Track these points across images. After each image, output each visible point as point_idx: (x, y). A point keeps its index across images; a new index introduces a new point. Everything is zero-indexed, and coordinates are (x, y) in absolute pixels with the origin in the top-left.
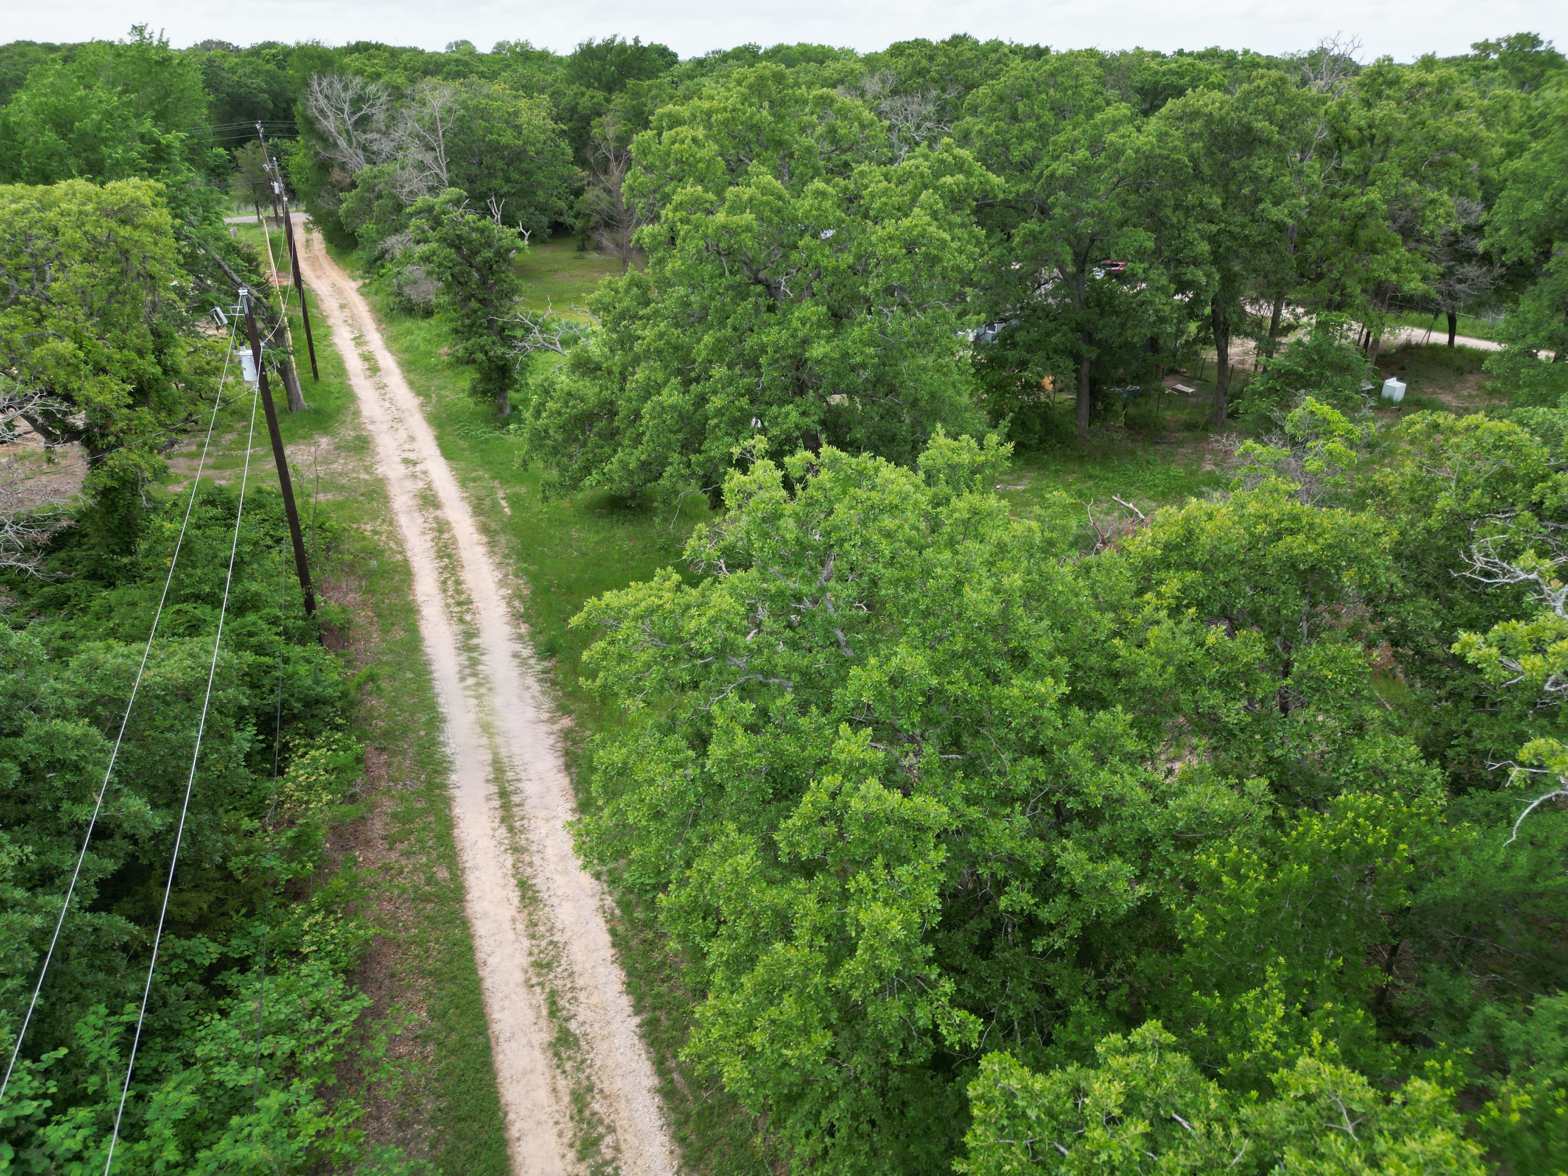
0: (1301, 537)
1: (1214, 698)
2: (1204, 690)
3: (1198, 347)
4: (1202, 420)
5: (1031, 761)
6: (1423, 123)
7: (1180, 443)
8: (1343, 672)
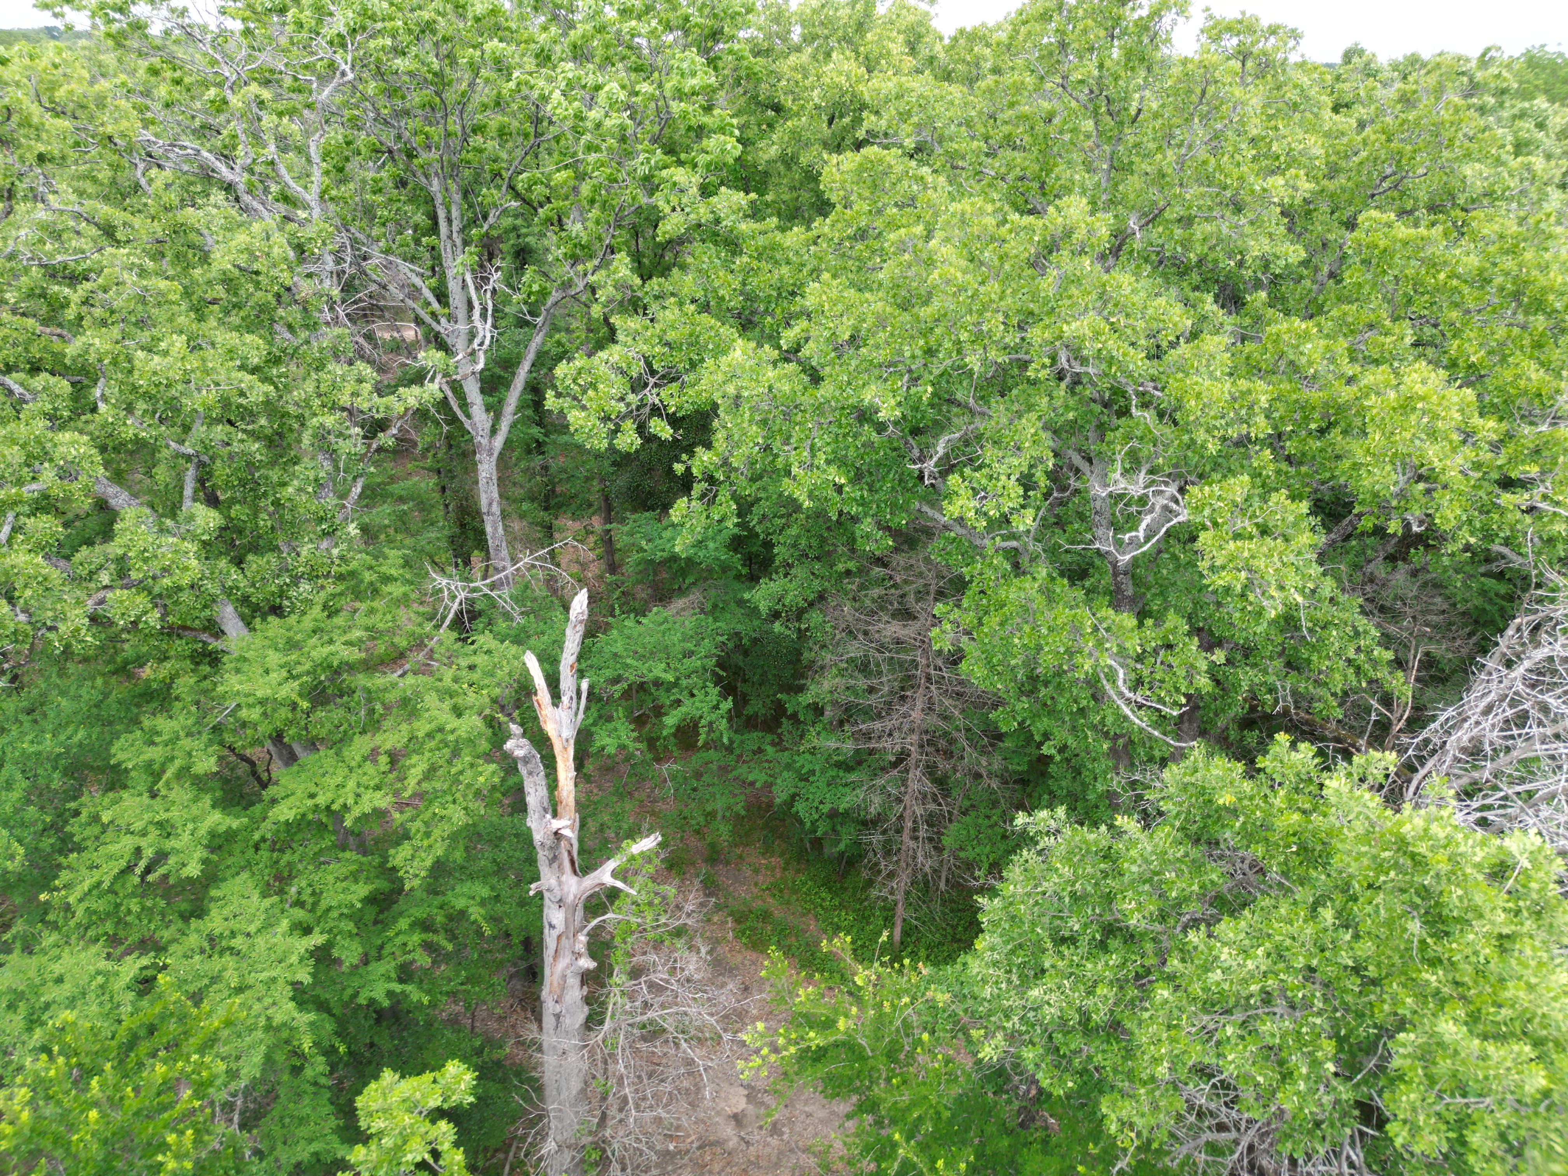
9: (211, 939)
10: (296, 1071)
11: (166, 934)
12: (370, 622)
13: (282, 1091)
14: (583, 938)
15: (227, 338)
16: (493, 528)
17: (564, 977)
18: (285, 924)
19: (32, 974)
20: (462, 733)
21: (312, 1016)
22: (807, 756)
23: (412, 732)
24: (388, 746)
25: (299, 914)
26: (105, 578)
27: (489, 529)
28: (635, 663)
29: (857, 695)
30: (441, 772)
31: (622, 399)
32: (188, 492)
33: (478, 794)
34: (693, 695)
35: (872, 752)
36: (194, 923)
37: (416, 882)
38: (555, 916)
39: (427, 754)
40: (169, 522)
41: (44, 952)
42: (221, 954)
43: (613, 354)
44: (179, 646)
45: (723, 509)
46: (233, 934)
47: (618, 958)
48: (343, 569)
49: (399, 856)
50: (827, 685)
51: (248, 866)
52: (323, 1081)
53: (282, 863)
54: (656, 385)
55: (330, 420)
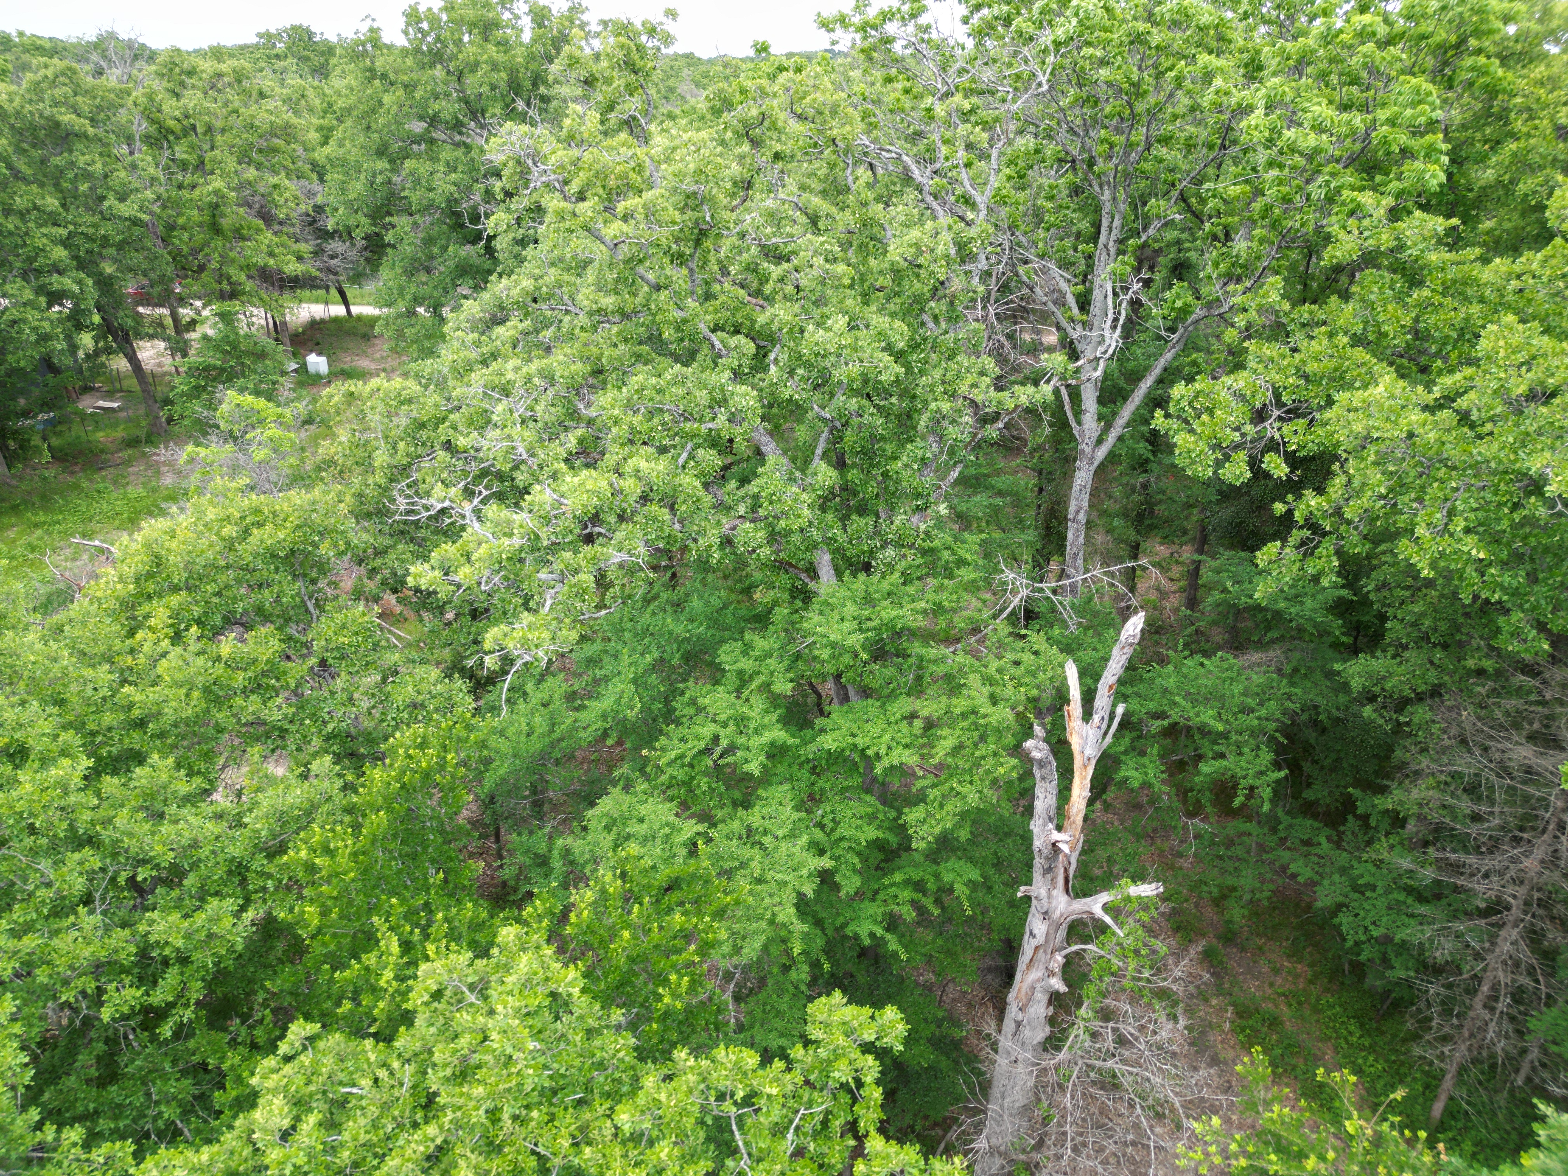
0: (269, 527)
1: (253, 705)
2: (239, 701)
3: (103, 358)
4: (142, 434)
5: (77, 856)
6: (236, 111)
7: (128, 463)
8: (356, 634)
9: (749, 830)
10: (786, 969)
11: (720, 814)
12: (937, 598)
13: (770, 982)
14: (1059, 958)
15: (880, 321)
16: (1075, 535)
17: (1033, 988)
18: (804, 839)
19: (625, 807)
20: (993, 720)
21: (805, 928)
22: (1370, 866)
23: (949, 706)
24: (925, 713)
25: (819, 834)
26: (742, 510)
27: (1070, 535)
28: (1183, 703)
29: (1454, 818)
30: (966, 751)
31: (1237, 429)
32: (819, 451)
33: (994, 782)
34: (1240, 754)
35: (1457, 889)
36: (740, 812)
37: (922, 845)
38: (1038, 927)
39: (958, 732)
40: (798, 474)
41: (635, 794)
42: (753, 845)
43: (1240, 381)
44: (784, 580)
45: (1320, 563)
46: (765, 832)
47: (1090, 990)
48: (927, 544)
49: (913, 815)
50: (1415, 794)
51: (790, 779)
52: (803, 988)
53: (816, 788)
54: (1280, 418)
55: (946, 407)
